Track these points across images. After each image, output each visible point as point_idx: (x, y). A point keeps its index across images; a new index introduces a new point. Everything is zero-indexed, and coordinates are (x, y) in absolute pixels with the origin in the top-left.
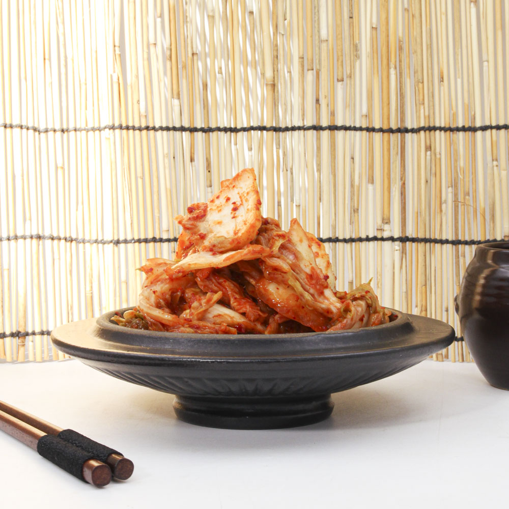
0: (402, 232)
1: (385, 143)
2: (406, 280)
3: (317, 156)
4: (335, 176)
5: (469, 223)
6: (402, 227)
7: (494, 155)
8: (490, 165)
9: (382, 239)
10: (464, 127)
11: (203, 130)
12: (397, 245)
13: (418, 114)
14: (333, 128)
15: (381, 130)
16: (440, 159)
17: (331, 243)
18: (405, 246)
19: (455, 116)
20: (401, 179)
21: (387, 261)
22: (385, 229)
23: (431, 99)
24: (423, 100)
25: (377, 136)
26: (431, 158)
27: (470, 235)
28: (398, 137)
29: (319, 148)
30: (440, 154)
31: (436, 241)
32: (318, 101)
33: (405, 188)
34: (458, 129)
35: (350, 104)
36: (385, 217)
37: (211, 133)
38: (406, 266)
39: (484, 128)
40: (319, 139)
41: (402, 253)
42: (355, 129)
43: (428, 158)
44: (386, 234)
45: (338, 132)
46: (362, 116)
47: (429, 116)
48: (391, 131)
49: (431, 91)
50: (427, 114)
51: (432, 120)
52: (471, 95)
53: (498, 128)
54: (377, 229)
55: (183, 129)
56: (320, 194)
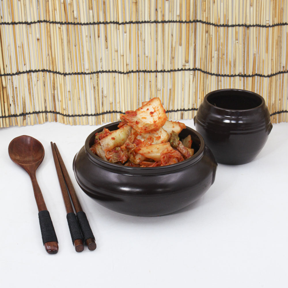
0: (194, 66)
1: (187, 28)
2: (195, 87)
3: (156, 34)
4: (164, 43)
5: (224, 67)
6: (194, 64)
7: (237, 37)
8: (234, 43)
9: (185, 70)
10: (223, 24)
11: (103, 23)
12: (192, 72)
13: (203, 14)
14: (163, 22)
15: (186, 22)
16: (212, 38)
17: (162, 73)
18: (195, 73)
19: (219, 20)
20: (194, 43)
21: (187, 79)
22: (186, 65)
23: (209, 10)
24: (205, 9)
25: (184, 25)
26: (208, 37)
27: (224, 72)
28: (193, 24)
29: (157, 31)
30: (212, 35)
31: (208, 73)
32: (156, 10)
33: (196, 47)
34: (221, 26)
35: (171, 11)
36: (186, 60)
37: (107, 25)
38: (195, 81)
39: (233, 26)
40: (157, 27)
41: (194, 75)
42: (174, 22)
43: (207, 36)
44: (187, 68)
45: (166, 24)
46: (177, 16)
47: (208, 17)
48: (190, 22)
49: (209, 6)
50: (207, 16)
51: (209, 20)
52: (227, 10)
53: (239, 25)
54: (183, 66)
55: (94, 23)
56: (157, 51)
